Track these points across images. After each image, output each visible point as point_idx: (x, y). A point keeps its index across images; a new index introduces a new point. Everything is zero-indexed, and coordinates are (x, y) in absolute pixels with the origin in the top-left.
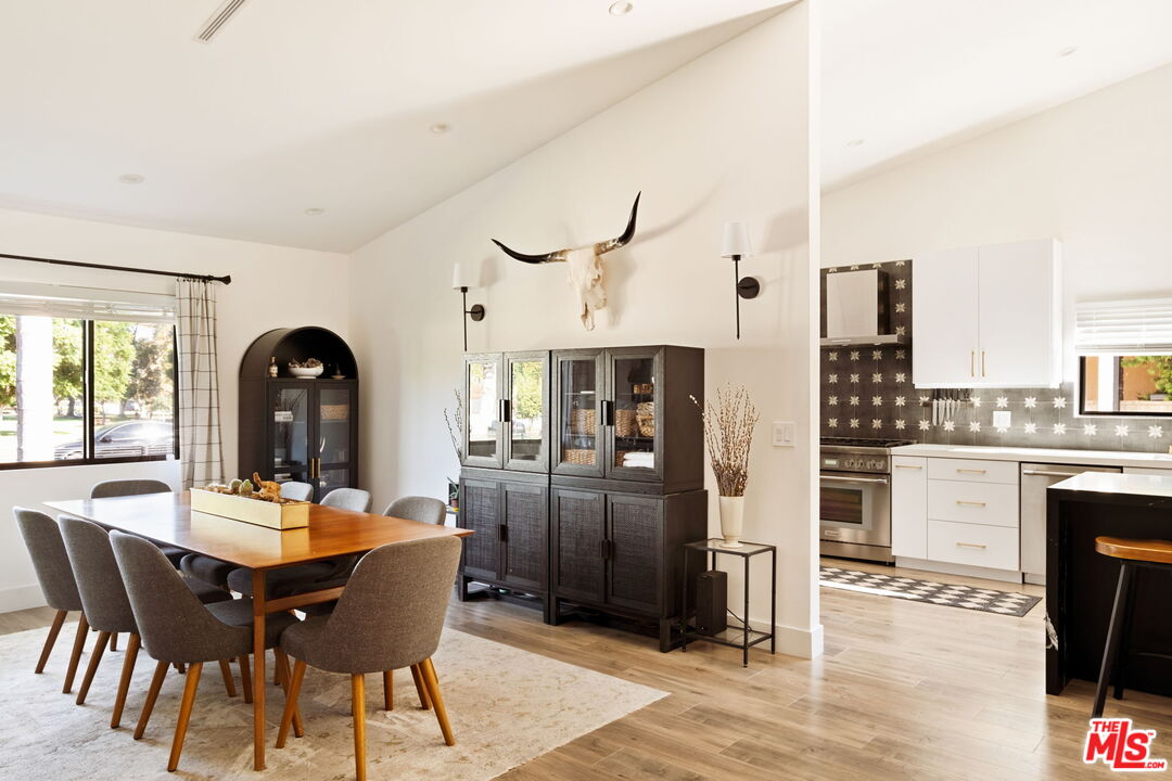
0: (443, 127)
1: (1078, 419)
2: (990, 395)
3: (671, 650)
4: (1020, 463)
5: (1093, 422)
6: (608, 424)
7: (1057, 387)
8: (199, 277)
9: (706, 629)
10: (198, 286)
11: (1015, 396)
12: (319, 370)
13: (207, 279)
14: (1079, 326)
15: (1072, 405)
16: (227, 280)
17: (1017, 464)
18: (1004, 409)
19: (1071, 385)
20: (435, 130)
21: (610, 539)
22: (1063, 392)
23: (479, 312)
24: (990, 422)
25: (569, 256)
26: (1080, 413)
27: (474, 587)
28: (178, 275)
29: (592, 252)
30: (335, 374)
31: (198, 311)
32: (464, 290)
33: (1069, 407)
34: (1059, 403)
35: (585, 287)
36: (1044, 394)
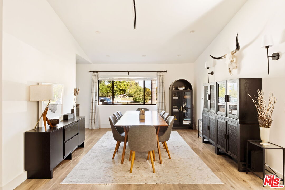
0: (193, 31)
3: (242, 172)
6: (227, 102)
8: (161, 71)
9: (254, 169)
10: (161, 73)
12: (184, 88)
13: (163, 72)
16: (166, 71)
20: (191, 32)
21: (227, 134)
23: (212, 73)
25: (226, 56)
27: (205, 140)
28: (157, 71)
29: (230, 54)
30: (188, 89)
31: (160, 78)
32: (208, 68)
35: (229, 64)
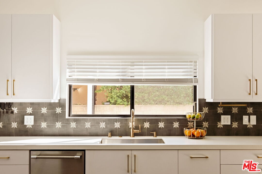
1: (68, 119)
2: (22, 106)
4: (30, 150)
5: (75, 121)
7: (57, 101)
11: (36, 106)
14: (68, 68)
15: (65, 112)
17: (28, 151)
18: (30, 114)
19: (65, 100)
22: (61, 104)
24: (23, 122)
26: (69, 116)
33: (64, 112)
34: (59, 110)
36: (51, 106)
